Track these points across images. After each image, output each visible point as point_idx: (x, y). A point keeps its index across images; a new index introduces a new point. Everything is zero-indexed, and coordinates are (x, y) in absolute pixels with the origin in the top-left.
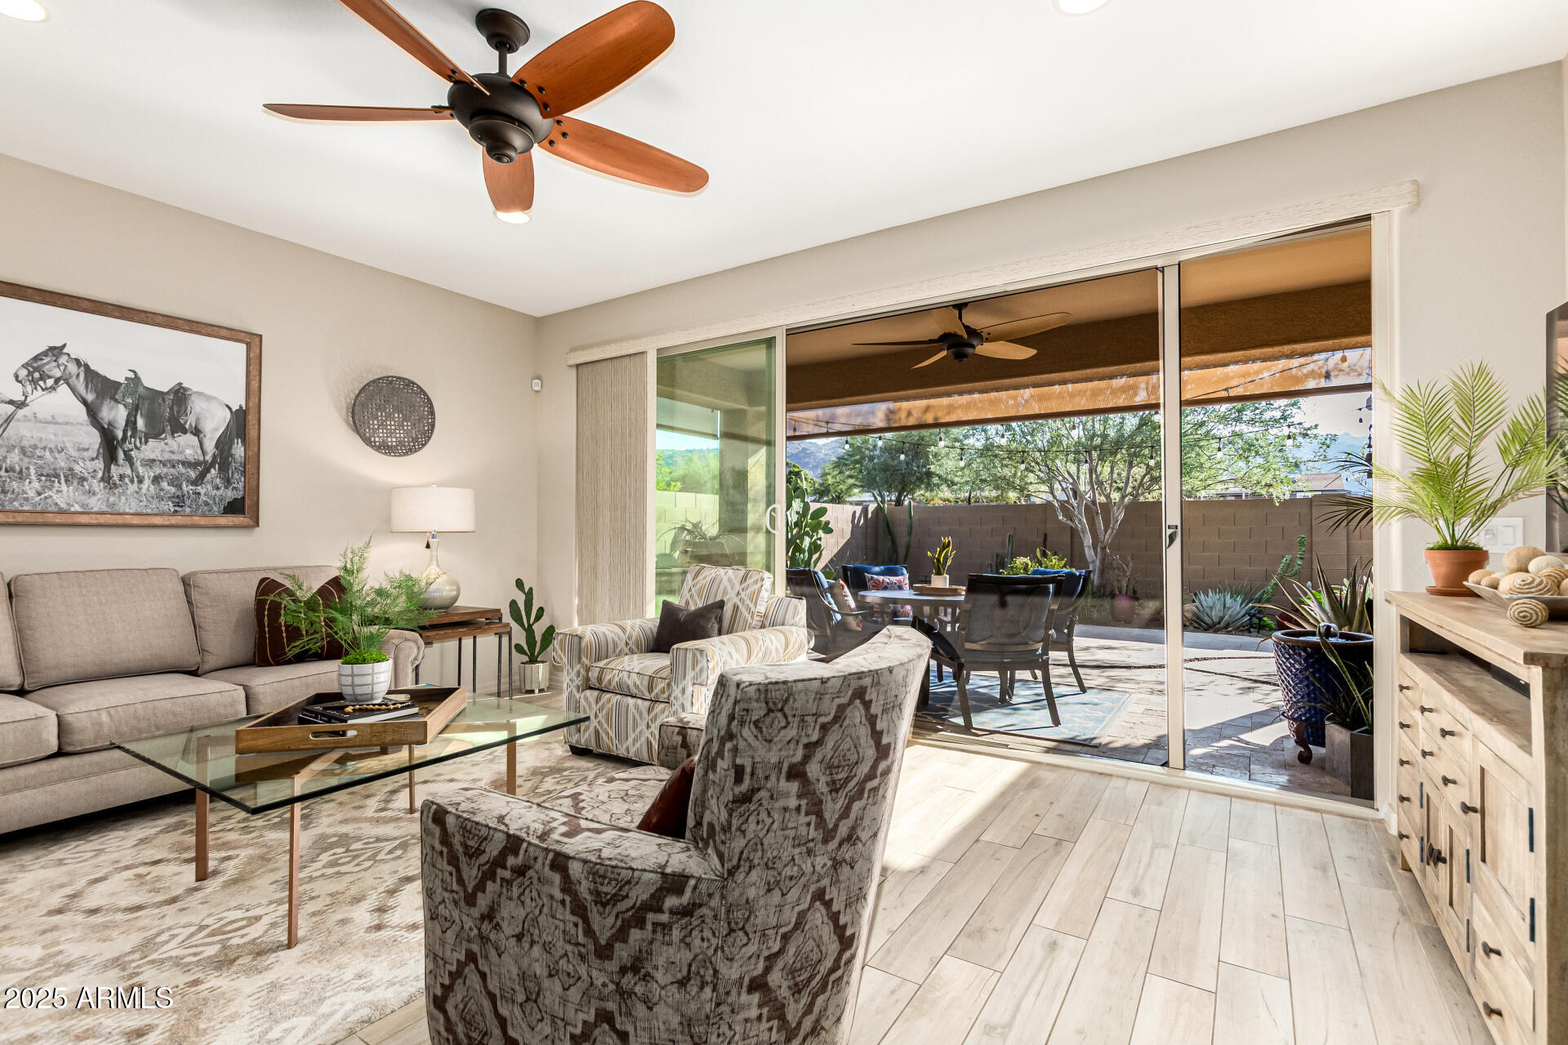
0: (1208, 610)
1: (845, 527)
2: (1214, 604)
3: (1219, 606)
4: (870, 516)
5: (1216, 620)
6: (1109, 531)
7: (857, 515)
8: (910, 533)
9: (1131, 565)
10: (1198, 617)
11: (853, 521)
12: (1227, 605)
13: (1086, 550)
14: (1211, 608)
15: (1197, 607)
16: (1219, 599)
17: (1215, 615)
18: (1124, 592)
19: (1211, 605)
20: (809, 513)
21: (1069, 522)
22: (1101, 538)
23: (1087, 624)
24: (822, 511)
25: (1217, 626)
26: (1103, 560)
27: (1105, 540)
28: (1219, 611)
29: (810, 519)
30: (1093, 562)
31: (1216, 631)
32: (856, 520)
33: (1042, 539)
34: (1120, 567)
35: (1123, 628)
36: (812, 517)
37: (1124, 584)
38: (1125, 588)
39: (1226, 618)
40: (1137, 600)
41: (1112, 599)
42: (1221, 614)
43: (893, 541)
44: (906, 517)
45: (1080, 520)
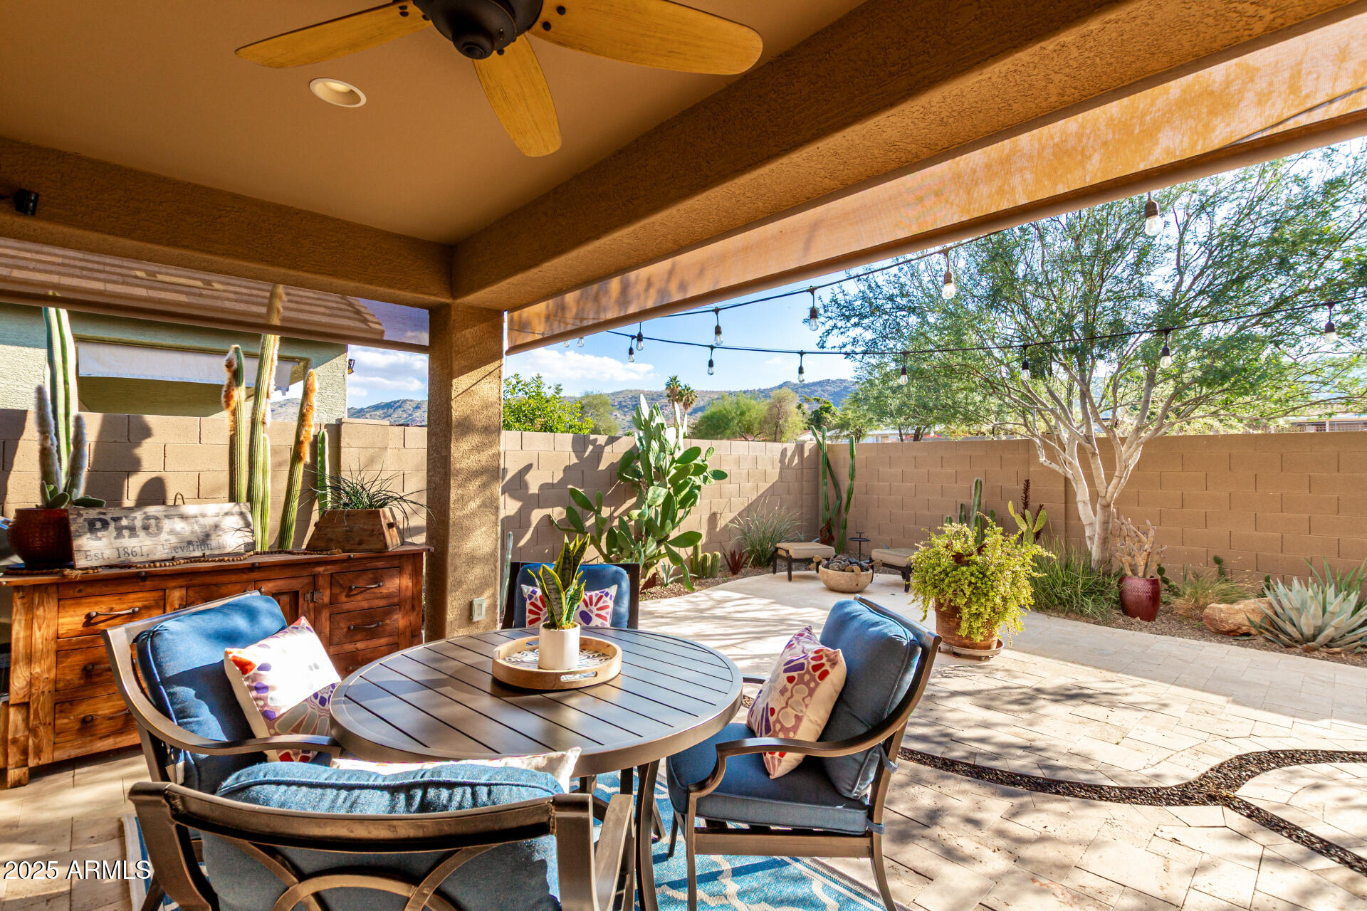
0: (1292, 614)
1: (769, 469)
2: (1304, 603)
3: (1314, 609)
4: (806, 454)
5: (1308, 631)
6: (1115, 481)
7: (789, 453)
8: (852, 477)
9: (1152, 533)
10: (1273, 623)
11: (782, 461)
12: (1330, 608)
13: (1080, 506)
14: (1299, 611)
15: (1271, 605)
16: (1314, 596)
17: (1307, 624)
18: (1141, 574)
19: (1298, 605)
20: (678, 455)
21: (1054, 466)
22: (1102, 491)
23: (1077, 620)
24: (695, 452)
25: (1310, 644)
26: (1106, 523)
27: (1109, 494)
28: (1314, 617)
29: (677, 462)
30: (1091, 524)
31: (1308, 652)
32: (787, 461)
33: (1022, 487)
34: (1133, 534)
35: (1137, 633)
36: (680, 460)
37: (1140, 562)
38: (1143, 567)
39: (1329, 632)
40: (1166, 581)
41: (1121, 581)
42: (1319, 623)
43: (836, 485)
44: (848, 456)
45: (1070, 463)
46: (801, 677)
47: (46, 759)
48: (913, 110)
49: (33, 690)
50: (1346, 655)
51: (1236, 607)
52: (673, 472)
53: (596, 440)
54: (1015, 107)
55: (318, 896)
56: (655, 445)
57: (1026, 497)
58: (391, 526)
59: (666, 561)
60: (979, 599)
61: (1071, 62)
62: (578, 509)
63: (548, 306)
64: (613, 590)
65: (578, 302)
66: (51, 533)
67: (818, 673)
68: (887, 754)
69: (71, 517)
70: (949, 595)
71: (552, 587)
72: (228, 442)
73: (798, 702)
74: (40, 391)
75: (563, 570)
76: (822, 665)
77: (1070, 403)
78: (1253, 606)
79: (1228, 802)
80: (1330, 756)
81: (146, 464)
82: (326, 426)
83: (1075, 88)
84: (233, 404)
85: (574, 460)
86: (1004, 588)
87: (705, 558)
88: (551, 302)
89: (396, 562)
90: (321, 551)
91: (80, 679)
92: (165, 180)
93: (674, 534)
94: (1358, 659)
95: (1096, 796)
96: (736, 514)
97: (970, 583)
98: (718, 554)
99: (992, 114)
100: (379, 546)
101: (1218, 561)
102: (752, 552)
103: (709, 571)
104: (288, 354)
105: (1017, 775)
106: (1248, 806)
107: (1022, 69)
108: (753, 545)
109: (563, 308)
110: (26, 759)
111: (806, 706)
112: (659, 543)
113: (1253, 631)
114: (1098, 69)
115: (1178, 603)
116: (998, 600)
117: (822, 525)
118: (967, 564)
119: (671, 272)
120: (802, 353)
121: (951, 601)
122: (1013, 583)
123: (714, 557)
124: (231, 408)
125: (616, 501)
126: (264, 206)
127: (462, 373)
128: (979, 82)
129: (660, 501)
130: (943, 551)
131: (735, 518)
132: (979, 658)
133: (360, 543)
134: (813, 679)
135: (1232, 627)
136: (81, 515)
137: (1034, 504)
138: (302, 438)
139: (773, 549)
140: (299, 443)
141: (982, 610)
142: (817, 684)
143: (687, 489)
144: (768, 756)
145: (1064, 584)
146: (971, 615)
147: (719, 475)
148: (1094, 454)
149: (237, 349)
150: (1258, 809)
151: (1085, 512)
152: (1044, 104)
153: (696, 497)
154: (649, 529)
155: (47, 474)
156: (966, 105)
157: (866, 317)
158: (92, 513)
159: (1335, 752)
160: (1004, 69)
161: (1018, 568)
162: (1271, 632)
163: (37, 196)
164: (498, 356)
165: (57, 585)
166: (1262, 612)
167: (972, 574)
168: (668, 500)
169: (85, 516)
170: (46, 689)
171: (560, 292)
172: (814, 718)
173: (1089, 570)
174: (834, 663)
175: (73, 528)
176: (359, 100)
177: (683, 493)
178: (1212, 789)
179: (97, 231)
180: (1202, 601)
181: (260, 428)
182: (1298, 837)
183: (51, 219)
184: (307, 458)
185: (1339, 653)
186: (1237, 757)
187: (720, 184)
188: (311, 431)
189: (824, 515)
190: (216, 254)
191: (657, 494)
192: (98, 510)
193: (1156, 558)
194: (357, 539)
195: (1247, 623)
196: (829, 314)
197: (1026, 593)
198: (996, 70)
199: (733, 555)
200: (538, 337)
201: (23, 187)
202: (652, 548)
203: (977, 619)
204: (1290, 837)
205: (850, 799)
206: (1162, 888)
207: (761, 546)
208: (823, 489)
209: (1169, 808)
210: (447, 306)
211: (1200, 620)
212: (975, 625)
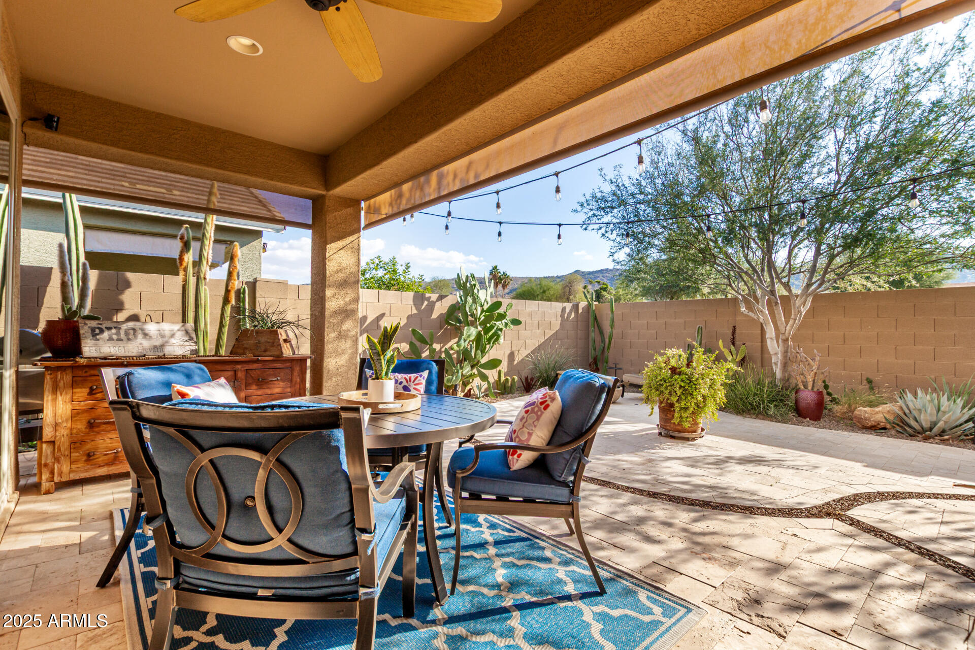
0: (915, 413)
1: (553, 320)
2: (924, 406)
3: (931, 409)
4: (580, 311)
5: (926, 425)
6: (791, 322)
7: (567, 310)
8: (612, 326)
9: (818, 358)
10: (902, 421)
11: (562, 316)
12: (942, 409)
13: (768, 341)
14: (920, 410)
15: (901, 408)
16: (932, 400)
17: (925, 420)
18: (810, 388)
19: (920, 407)
20: (486, 307)
21: (751, 314)
22: (782, 329)
23: (763, 419)
24: (497, 305)
25: (927, 433)
26: (786, 352)
27: (787, 332)
28: (931, 415)
29: (486, 312)
30: (776, 354)
31: (926, 439)
32: (566, 316)
33: (731, 331)
34: (804, 360)
35: (805, 428)
36: (489, 310)
37: (810, 379)
38: (811, 383)
39: (941, 424)
40: (829, 394)
41: (796, 393)
42: (934, 419)
43: (601, 333)
44: (610, 312)
45: (761, 311)
46: (533, 410)
47: (65, 479)
48: (603, 42)
49: (57, 434)
50: (953, 441)
51: (877, 409)
52: (483, 318)
53: (430, 297)
54: (670, 38)
55: (211, 461)
56: (470, 300)
57: (734, 338)
58: (285, 341)
59: (477, 381)
60: (686, 398)
61: (698, 5)
62: (418, 344)
63: (391, 196)
64: (425, 374)
65: (411, 190)
66: (68, 335)
67: (543, 406)
68: (583, 453)
69: (80, 325)
70: (666, 395)
71: (374, 351)
72: (180, 291)
73: (530, 425)
74: (61, 246)
75: (384, 343)
76: (546, 401)
77: (763, 270)
78: (888, 409)
79: (838, 517)
80: (920, 496)
81: (127, 305)
82: (247, 283)
83: (706, 24)
84: (184, 264)
85: (415, 311)
86: (704, 390)
87: (506, 380)
88: (393, 191)
89: (288, 364)
90: (240, 355)
91: (86, 428)
92: (138, 110)
93: (483, 361)
94: (961, 444)
95: (748, 512)
96: (530, 352)
97: (681, 387)
98: (516, 378)
99: (656, 44)
100: (276, 353)
101: (870, 381)
102: (540, 377)
103: (508, 389)
104: (222, 238)
105: (696, 500)
106: (852, 519)
107: (667, 11)
108: (541, 372)
109: (400, 196)
110: (53, 477)
111: (535, 426)
112: (472, 367)
113: (888, 426)
114: (718, 10)
115: (836, 408)
116: (699, 398)
117: (591, 360)
118: (680, 374)
119: (469, 167)
120: (560, 225)
121: (668, 399)
122: (711, 387)
123: (513, 380)
124: (183, 267)
125: (444, 340)
126: (202, 127)
127: (333, 241)
128: (642, 21)
129: (472, 338)
130: (663, 365)
131: (529, 354)
132: (688, 439)
133: (265, 351)
134: (540, 410)
135: (873, 423)
136: (87, 324)
137: (737, 343)
138: (229, 288)
139: (555, 375)
140: (227, 291)
141: (688, 404)
142: (542, 413)
143: (493, 331)
144: (510, 457)
145: (755, 394)
146: (682, 409)
147: (516, 322)
148: (777, 303)
149: (187, 227)
150: (858, 521)
151: (773, 346)
152: (688, 36)
153: (498, 336)
154: (465, 356)
155: (66, 298)
156: (637, 38)
157: (615, 208)
158: (93, 324)
159: (925, 493)
160: (656, 11)
161: (715, 377)
162: (901, 427)
163: (58, 119)
164: (358, 230)
165: (72, 367)
166: (895, 413)
167: (682, 380)
168: (479, 337)
169: (89, 325)
170: (65, 434)
171: (397, 184)
172: (540, 434)
173: (773, 384)
174: (553, 399)
175: (82, 332)
176: (258, 50)
177: (490, 334)
178: (830, 510)
179: (96, 142)
180: (853, 406)
181: (202, 282)
182: (881, 536)
183: (68, 133)
184: (233, 301)
185: (948, 440)
186: (854, 495)
187: (489, 100)
188: (236, 284)
189: (592, 353)
190: (171, 158)
191: (471, 332)
192: (97, 322)
193: (822, 377)
194: (263, 348)
195: (884, 420)
196: (591, 207)
197: (721, 395)
198: (651, 12)
199: (527, 379)
200: (384, 216)
201: (50, 113)
202: (467, 370)
203: (686, 411)
204: (875, 535)
205: (560, 482)
206: (777, 557)
207: (546, 373)
208: (592, 335)
209: (796, 519)
210: (323, 196)
211: (852, 419)
212: (685, 415)
